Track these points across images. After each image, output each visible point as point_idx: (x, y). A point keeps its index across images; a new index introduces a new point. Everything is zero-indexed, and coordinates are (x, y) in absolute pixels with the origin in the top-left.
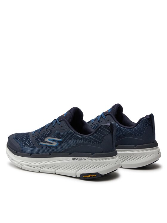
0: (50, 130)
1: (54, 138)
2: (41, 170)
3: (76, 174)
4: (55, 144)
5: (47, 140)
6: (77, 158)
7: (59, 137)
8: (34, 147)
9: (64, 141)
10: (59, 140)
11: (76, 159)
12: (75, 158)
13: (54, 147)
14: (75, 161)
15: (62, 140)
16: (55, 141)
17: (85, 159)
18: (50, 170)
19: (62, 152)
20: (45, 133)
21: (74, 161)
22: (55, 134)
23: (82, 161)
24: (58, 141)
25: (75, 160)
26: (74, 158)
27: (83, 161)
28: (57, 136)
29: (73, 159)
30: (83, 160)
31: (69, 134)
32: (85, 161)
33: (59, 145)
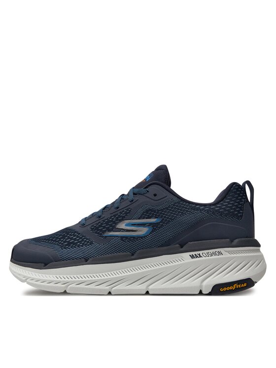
0: (126, 208)
1: (139, 219)
2: (115, 290)
3: (201, 286)
4: (143, 231)
5: (122, 225)
6: (201, 252)
7: (153, 214)
8: (91, 243)
9: (166, 220)
10: (153, 220)
11: (199, 255)
12: (197, 253)
13: (142, 237)
14: (198, 259)
15: (161, 219)
16: (143, 225)
17: (220, 253)
18: (136, 287)
19: (162, 246)
20: (115, 216)
21: (194, 260)
22: (140, 211)
23: (214, 257)
24: (150, 224)
25: (197, 257)
26: (193, 253)
27: (217, 257)
28: (148, 214)
29: (192, 257)
30: (216, 255)
31: (174, 205)
32: (220, 256)
33: (153, 231)
